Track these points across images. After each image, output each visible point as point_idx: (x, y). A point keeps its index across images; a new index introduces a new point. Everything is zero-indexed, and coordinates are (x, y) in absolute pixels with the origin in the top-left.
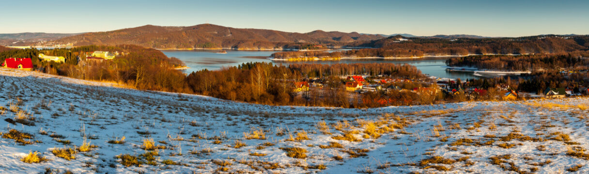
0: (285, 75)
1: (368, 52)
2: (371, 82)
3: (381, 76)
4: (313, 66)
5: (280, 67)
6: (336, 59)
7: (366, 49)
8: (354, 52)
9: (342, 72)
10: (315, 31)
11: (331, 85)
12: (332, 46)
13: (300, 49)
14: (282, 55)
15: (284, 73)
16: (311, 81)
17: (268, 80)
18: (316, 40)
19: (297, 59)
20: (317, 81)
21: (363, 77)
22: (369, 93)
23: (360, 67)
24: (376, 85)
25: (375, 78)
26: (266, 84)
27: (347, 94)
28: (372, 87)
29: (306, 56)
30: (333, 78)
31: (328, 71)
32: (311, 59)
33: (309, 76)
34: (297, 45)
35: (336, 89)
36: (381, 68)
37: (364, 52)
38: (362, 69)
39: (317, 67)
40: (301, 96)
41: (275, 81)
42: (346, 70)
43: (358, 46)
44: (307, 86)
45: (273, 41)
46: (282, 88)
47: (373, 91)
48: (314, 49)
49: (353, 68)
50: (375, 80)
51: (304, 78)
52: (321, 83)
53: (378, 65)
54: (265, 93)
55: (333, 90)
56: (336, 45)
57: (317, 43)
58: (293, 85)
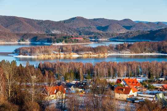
0: (34, 77)
1: (145, 46)
2: (149, 88)
3: (163, 79)
4: (71, 65)
5: (26, 67)
6: (102, 55)
7: (143, 42)
8: (126, 46)
9: (109, 72)
10: (74, 19)
11: (95, 90)
12: (96, 39)
13: (54, 42)
14: (29, 50)
15: (32, 75)
16: (69, 85)
17: (10, 85)
18: (75, 31)
19: (50, 56)
20: (77, 85)
21: (138, 80)
22: (146, 102)
23: (135, 66)
24: (155, 91)
25: (154, 82)
26: (7, 90)
27: (117, 103)
28: (151, 94)
29: (62, 51)
30: (98, 82)
31: (91, 72)
32: (68, 56)
33: (65, 79)
34: (50, 37)
35: (101, 96)
36: (163, 69)
37: (140, 46)
38: (137, 69)
39: (77, 67)
40: (55, 105)
41: (20, 86)
42: (115, 70)
43: (132, 39)
44: (63, 92)
45: (16, 32)
46: (29, 95)
47: (152, 99)
48: (73, 42)
49: (125, 68)
50: (155, 85)
51: (58, 81)
52: (82, 88)
53: (159, 64)
54: (7, 102)
55: (97, 97)
56: (102, 37)
57: (75, 34)
58: (45, 92)
